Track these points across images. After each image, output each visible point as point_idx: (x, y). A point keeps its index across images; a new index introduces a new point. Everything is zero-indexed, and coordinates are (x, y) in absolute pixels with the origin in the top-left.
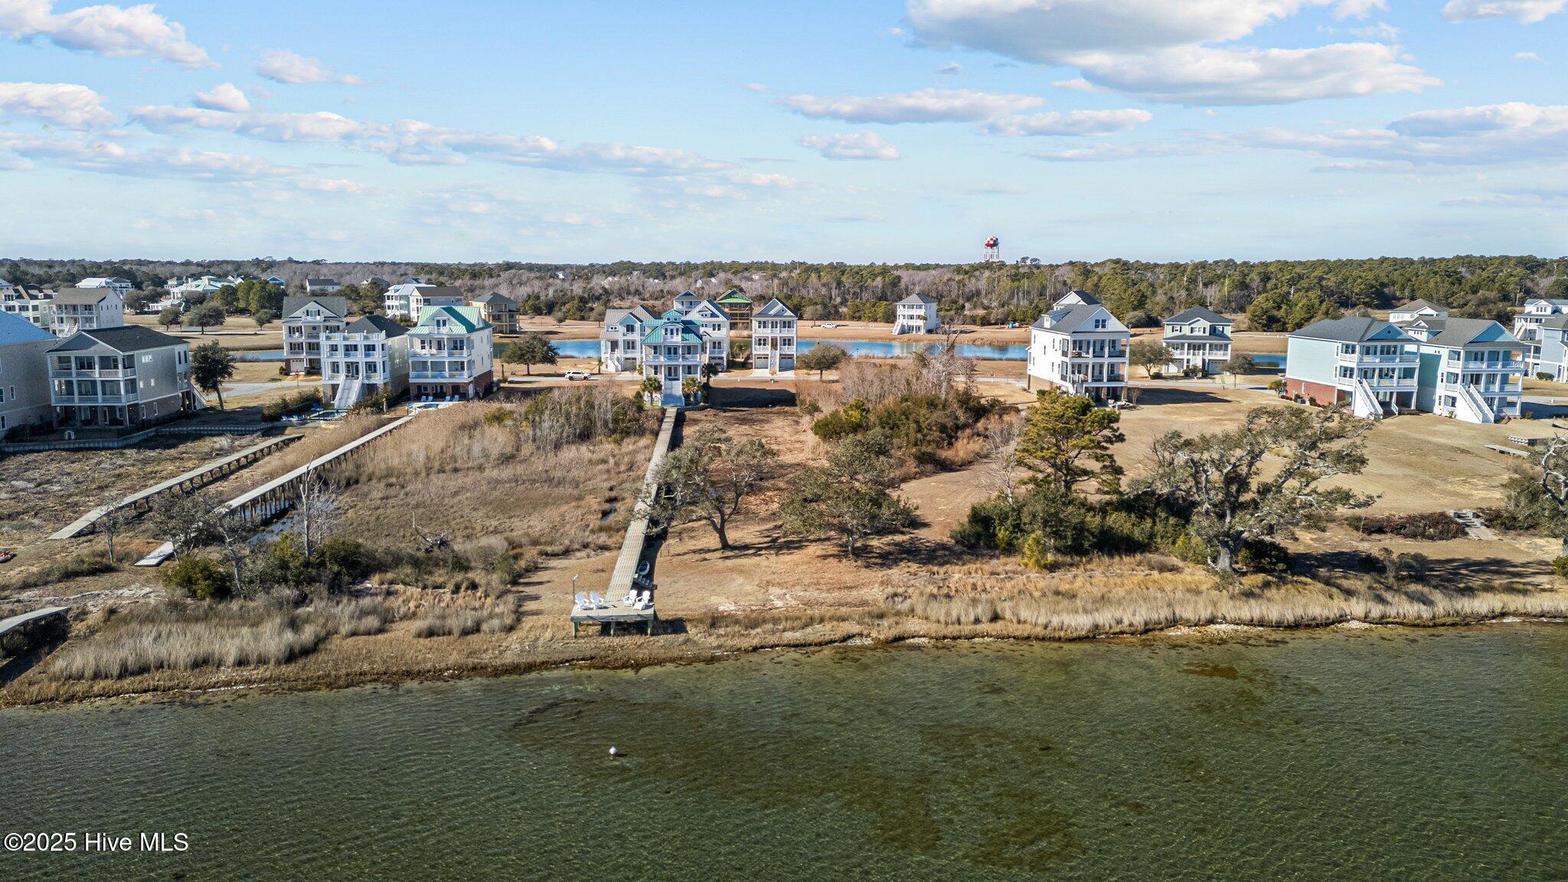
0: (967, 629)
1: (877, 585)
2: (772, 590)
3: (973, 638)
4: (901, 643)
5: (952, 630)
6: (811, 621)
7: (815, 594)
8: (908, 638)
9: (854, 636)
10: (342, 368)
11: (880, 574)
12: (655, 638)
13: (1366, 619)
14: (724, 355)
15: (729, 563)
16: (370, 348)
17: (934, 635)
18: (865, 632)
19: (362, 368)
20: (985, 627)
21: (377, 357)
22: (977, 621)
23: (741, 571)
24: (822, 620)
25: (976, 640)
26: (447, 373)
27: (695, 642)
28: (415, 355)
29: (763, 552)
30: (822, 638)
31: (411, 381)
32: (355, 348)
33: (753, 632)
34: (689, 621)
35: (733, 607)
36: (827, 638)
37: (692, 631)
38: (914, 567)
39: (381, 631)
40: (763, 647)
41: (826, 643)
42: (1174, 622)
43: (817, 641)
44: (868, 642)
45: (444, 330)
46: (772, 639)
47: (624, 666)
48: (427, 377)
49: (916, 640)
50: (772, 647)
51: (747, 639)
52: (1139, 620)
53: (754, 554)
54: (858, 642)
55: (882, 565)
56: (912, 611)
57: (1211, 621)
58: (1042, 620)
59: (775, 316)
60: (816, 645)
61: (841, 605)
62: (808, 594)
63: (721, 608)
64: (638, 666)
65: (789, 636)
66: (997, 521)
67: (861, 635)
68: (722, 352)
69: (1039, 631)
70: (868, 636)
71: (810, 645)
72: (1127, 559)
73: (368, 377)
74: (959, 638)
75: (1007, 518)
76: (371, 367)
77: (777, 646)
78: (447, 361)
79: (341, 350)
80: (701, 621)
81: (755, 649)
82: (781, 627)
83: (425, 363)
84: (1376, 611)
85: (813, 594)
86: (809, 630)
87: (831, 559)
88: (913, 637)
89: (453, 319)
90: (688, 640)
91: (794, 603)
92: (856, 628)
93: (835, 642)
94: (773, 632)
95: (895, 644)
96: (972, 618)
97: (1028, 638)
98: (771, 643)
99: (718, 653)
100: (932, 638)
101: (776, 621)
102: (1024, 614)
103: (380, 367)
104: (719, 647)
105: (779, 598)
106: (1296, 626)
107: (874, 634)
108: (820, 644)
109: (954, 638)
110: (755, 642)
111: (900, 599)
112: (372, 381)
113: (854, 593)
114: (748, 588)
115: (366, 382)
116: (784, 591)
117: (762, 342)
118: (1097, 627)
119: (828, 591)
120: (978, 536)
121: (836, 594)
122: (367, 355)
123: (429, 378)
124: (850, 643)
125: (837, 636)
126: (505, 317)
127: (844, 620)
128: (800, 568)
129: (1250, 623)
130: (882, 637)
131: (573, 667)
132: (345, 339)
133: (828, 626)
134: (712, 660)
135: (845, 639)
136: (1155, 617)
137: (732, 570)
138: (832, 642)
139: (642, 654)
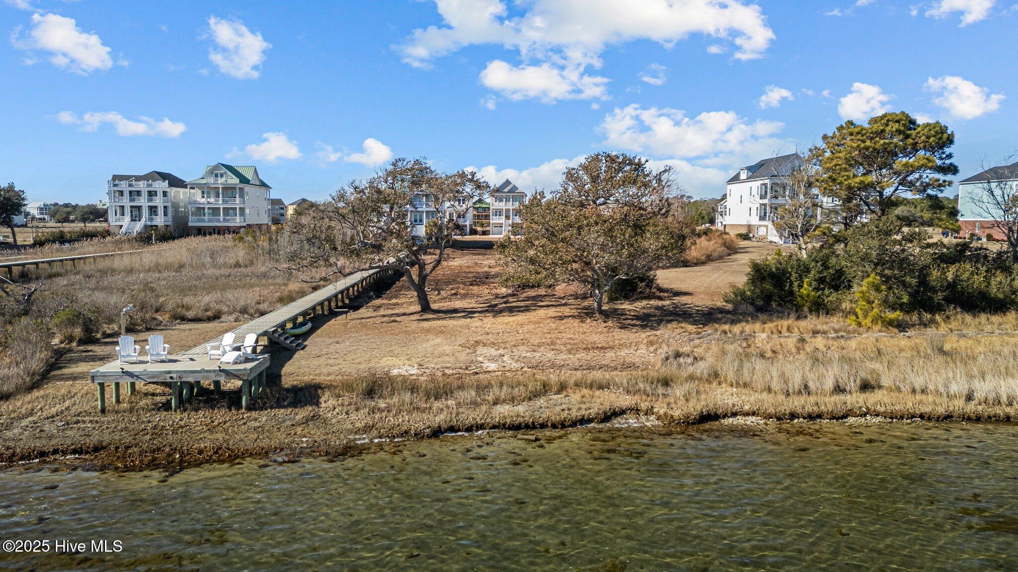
0: (831, 402)
1: (643, 346)
2: (480, 350)
3: (845, 416)
4: (715, 424)
5: (797, 403)
6: (545, 389)
7: (550, 355)
8: (725, 416)
9: (623, 412)
10: (127, 211)
11: (643, 335)
12: (254, 414)
14: (468, 223)
15: (425, 324)
16: (152, 194)
17: (771, 410)
18: (644, 406)
19: (145, 213)
20: (855, 399)
21: (158, 201)
22: (839, 389)
23: (440, 332)
24: (562, 387)
25: (851, 420)
26: (221, 218)
27: (325, 420)
28: (195, 202)
29: (476, 315)
30: (565, 414)
31: (190, 224)
32: (139, 193)
33: (437, 405)
34: (330, 387)
35: (414, 371)
36: (575, 414)
37: (327, 401)
38: (691, 328)
40: (452, 429)
41: (574, 424)
43: (555, 418)
44: (651, 422)
45: (221, 180)
46: (471, 416)
48: (204, 221)
49: (740, 420)
50: (469, 429)
51: (425, 416)
53: (463, 317)
54: (632, 421)
55: (643, 327)
56: (715, 376)
58: (957, 388)
59: (508, 192)
60: (554, 426)
61: (590, 368)
62: (537, 355)
63: (395, 372)
65: (503, 412)
66: (794, 275)
67: (636, 410)
68: (465, 221)
69: (959, 405)
70: (649, 412)
71: (543, 426)
73: (151, 220)
74: (820, 416)
75: (808, 270)
76: (153, 210)
77: (481, 427)
78: (221, 207)
79: (126, 195)
80: (348, 387)
81: (436, 433)
82: (490, 398)
83: (204, 209)
85: (545, 355)
86: (542, 401)
87: (570, 320)
88: (734, 415)
89: (229, 173)
90: (314, 417)
91: (515, 365)
92: (626, 401)
93: (590, 421)
94: (475, 404)
95: (707, 426)
96: (829, 384)
97: (948, 417)
98: (470, 421)
99: (363, 440)
100: (769, 416)
101: (482, 388)
103: (161, 211)
104: (367, 429)
105: (492, 359)
107: (661, 408)
108: (563, 425)
109: (811, 417)
110: (440, 419)
111: (690, 360)
112: (154, 222)
113: (610, 355)
114: (447, 349)
115: (149, 223)
116: (501, 351)
117: (498, 213)
119: (569, 352)
121: (582, 355)
122: (150, 200)
123: (207, 222)
124: (617, 423)
125: (593, 412)
127: (601, 387)
128: (525, 328)
130: (677, 413)
132: (130, 185)
133: (575, 397)
134: (349, 451)
135: (607, 417)
137: (428, 331)
138: (583, 421)
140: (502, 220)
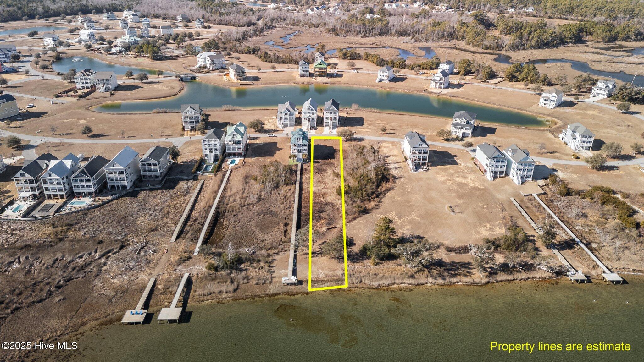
1: (340, 269)
10: (208, 150)
11: (342, 265)
12: (298, 287)
13: (431, 283)
19: (214, 150)
20: (358, 285)
21: (217, 147)
22: (357, 283)
23: (314, 263)
24: (328, 281)
25: (356, 288)
26: (236, 150)
28: (227, 144)
29: (319, 255)
31: (227, 152)
32: (211, 145)
39: (248, 283)
42: (394, 283)
45: (235, 138)
47: (292, 295)
48: (231, 151)
52: (387, 283)
57: (402, 283)
58: (369, 283)
59: (331, 110)
64: (294, 295)
66: (368, 249)
68: (315, 122)
69: (368, 286)
72: (393, 261)
73: (215, 152)
75: (370, 248)
76: (216, 150)
78: (236, 147)
79: (207, 145)
82: (320, 283)
83: (230, 147)
84: (434, 281)
85: (327, 272)
86: (326, 284)
87: (332, 259)
89: (237, 134)
91: (323, 275)
97: (365, 288)
102: (367, 282)
105: (321, 273)
106: (417, 285)
112: (217, 153)
113: (335, 272)
114: (315, 270)
115: (215, 154)
116: (322, 271)
117: (327, 118)
118: (379, 285)
119: (331, 271)
120: (364, 252)
122: (215, 147)
126: (241, 74)
127: (332, 282)
128: (326, 262)
129: (409, 284)
131: (283, 295)
132: (208, 142)
133: (329, 284)
136: (391, 283)
139: (295, 291)
140: (329, 121)
